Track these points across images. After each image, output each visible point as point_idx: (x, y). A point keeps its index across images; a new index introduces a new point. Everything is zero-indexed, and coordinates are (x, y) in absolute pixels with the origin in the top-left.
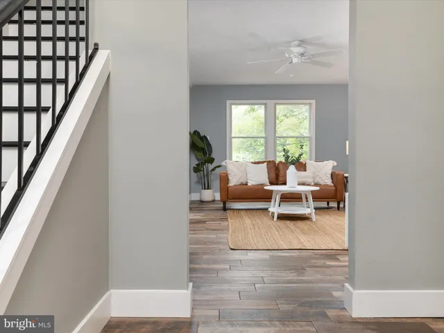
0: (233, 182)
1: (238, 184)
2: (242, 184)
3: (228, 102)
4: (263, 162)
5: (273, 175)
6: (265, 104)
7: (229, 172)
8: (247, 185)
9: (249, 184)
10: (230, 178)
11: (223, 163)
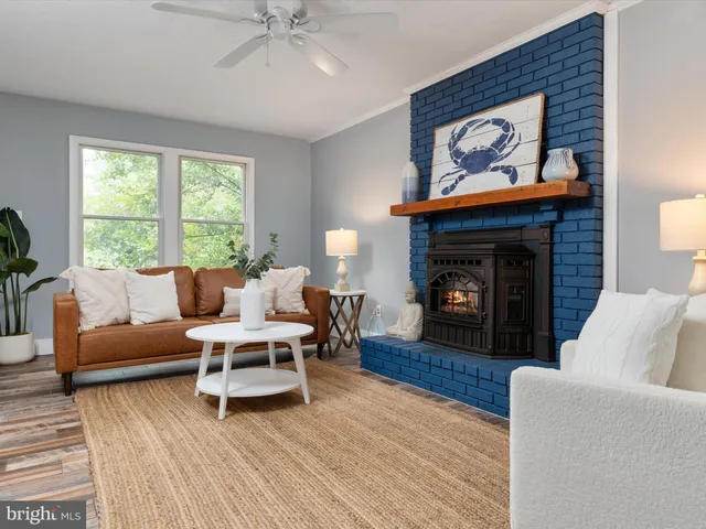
0: (93, 318)
1: (105, 323)
2: (116, 324)
3: (74, 140)
4: (164, 271)
5: (189, 298)
6: (159, 154)
7: (79, 295)
8: (128, 322)
9: (135, 322)
10: (84, 310)
11: (64, 275)
